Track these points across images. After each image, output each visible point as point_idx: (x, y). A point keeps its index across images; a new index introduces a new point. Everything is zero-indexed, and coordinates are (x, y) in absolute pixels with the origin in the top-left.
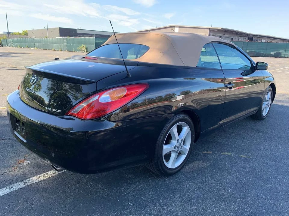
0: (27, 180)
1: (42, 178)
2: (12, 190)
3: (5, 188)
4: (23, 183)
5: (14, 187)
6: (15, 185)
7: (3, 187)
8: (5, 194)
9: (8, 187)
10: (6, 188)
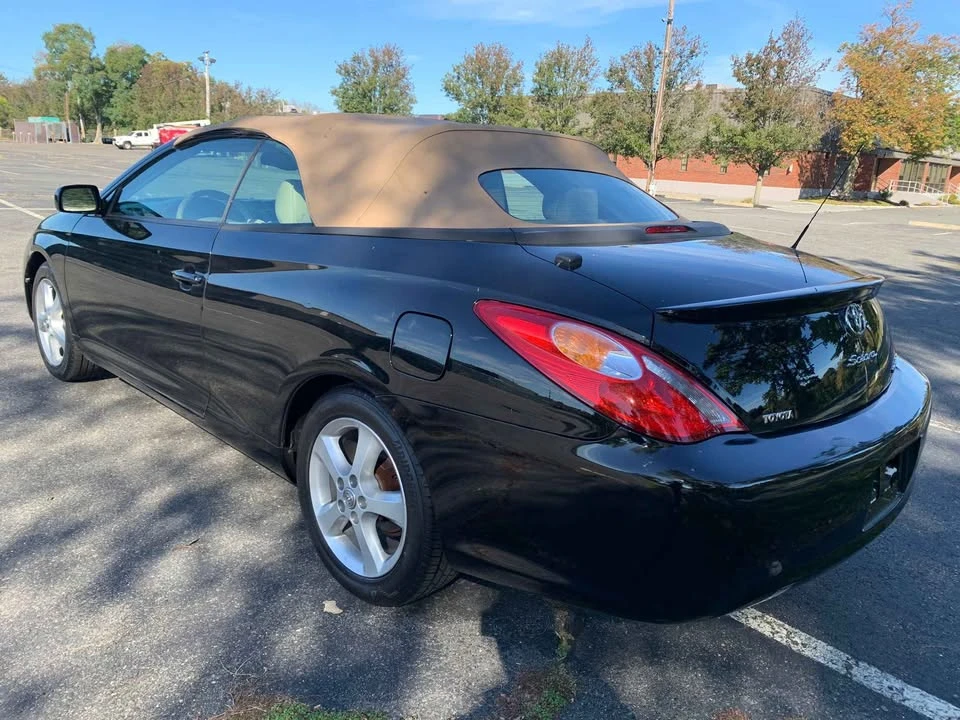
0: (834, 667)
1: (800, 637)
2: (898, 684)
3: (906, 703)
4: (854, 671)
5: (886, 684)
6: (874, 686)
7: (907, 710)
8: (924, 693)
9: (897, 699)
10: (904, 700)
